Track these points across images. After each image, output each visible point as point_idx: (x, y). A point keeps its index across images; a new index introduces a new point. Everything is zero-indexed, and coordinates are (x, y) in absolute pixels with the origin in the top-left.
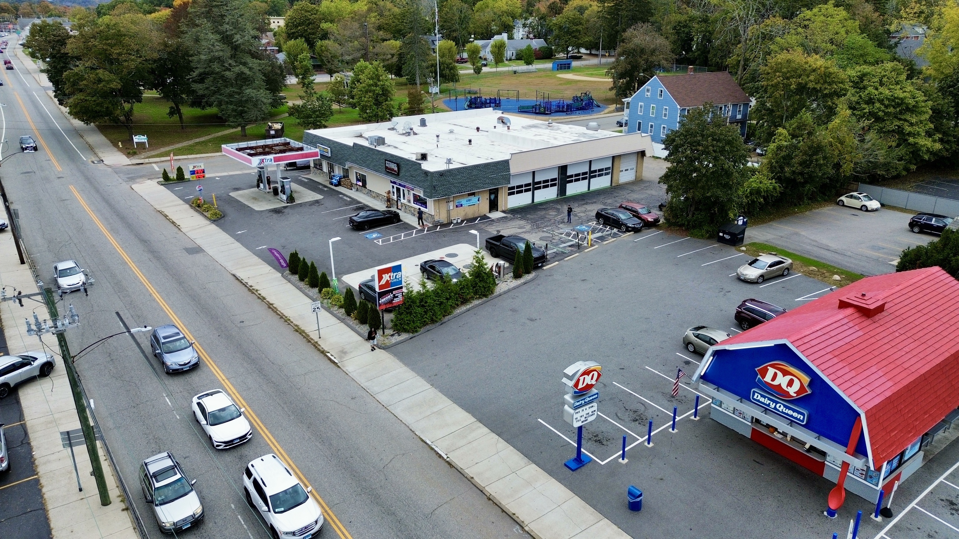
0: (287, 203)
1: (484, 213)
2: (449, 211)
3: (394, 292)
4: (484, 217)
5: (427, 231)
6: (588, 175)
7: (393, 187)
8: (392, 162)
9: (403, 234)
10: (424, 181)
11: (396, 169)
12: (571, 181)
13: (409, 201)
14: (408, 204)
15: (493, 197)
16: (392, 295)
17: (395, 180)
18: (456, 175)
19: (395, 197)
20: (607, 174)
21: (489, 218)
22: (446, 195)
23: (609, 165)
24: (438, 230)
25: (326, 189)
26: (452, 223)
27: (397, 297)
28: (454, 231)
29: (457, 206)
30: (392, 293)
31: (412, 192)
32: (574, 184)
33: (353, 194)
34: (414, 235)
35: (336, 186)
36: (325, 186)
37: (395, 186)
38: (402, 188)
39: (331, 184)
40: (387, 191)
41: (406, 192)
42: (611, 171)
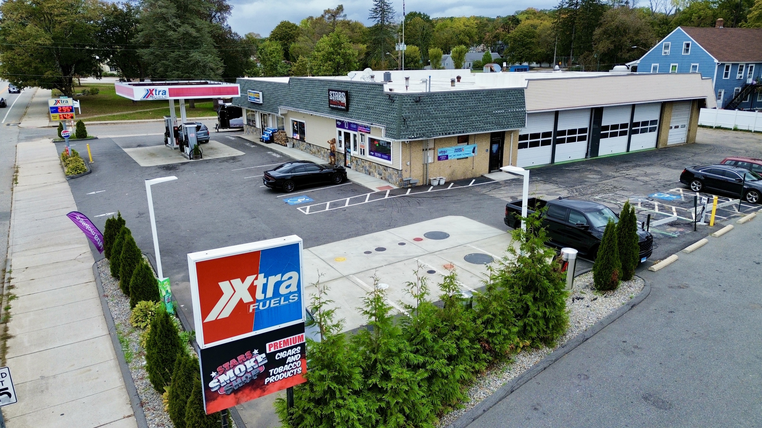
0: (190, 159)
1: (481, 173)
2: (426, 165)
3: (270, 348)
4: (481, 179)
5: (390, 195)
6: (628, 129)
7: (340, 133)
8: (338, 91)
9: (348, 199)
10: (387, 112)
11: (344, 100)
12: (606, 136)
13: (363, 152)
14: (362, 157)
15: (495, 147)
16: (261, 358)
17: (342, 119)
18: (440, 104)
19: (342, 150)
20: (652, 130)
21: (490, 180)
22: (424, 135)
23: (656, 116)
24: (408, 194)
25: (253, 146)
26: (430, 185)
27: (283, 362)
28: (434, 196)
29: (439, 158)
30: (262, 350)
31: (368, 136)
32: (609, 139)
33: (288, 151)
34: (367, 201)
35: (267, 142)
36: (254, 143)
37: (343, 131)
38: (352, 133)
39: (262, 140)
40: (330, 139)
41: (359, 138)
42: (657, 126)
